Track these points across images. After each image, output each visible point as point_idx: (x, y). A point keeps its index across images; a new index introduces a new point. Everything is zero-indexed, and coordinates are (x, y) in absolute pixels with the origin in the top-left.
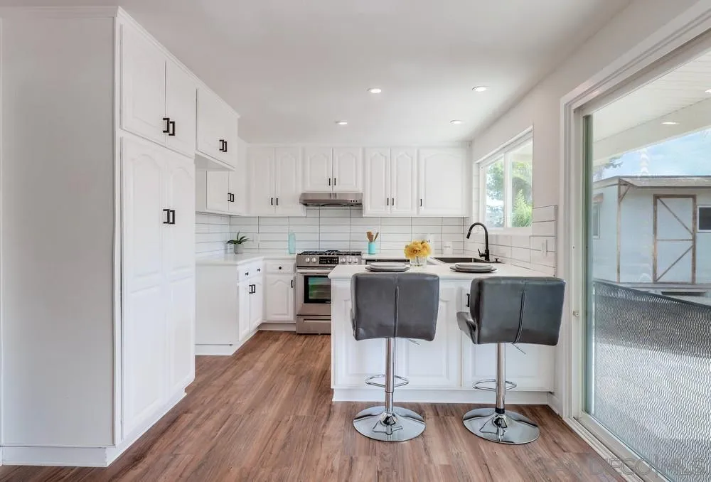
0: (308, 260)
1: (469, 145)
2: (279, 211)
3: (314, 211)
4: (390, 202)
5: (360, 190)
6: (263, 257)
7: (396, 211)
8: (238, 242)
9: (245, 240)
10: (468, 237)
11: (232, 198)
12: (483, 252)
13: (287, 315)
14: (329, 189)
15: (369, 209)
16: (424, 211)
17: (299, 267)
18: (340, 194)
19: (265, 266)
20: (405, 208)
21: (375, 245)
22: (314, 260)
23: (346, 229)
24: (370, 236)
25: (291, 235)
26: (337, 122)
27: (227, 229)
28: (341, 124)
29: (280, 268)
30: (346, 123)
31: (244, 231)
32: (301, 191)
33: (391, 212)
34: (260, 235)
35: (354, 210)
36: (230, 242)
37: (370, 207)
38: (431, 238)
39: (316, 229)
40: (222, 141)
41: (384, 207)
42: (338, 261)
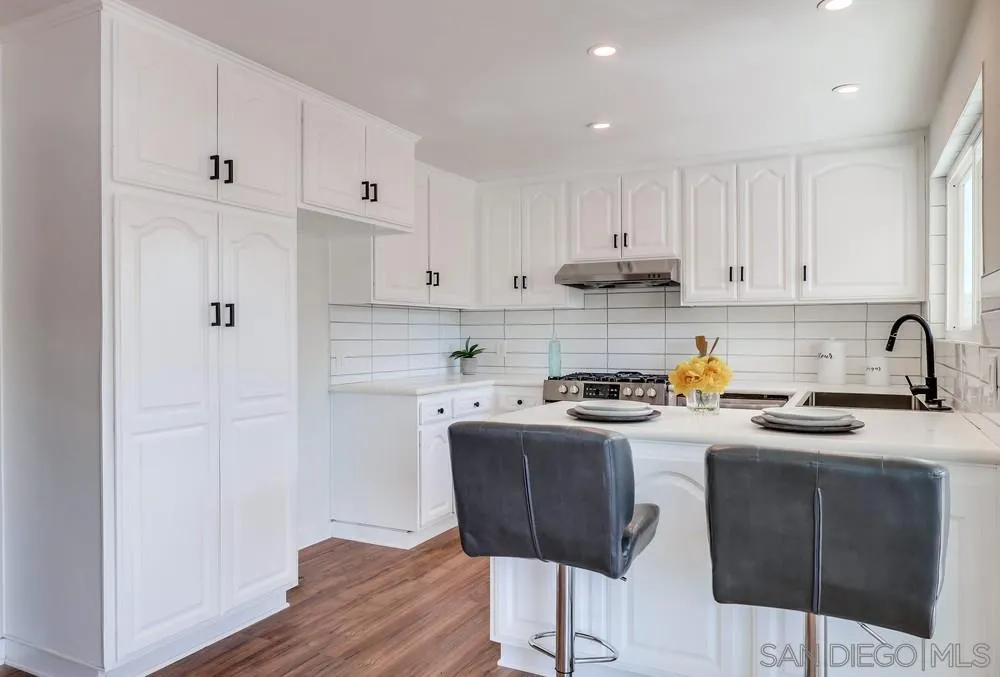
0: (562, 389)
2: (532, 298)
3: (598, 298)
4: (737, 274)
5: (675, 252)
6: (492, 382)
7: (748, 292)
8: (468, 354)
9: (479, 351)
10: (889, 349)
14: (616, 255)
15: (693, 291)
16: (812, 292)
17: (549, 401)
18: (637, 263)
19: (496, 399)
20: (770, 285)
22: (574, 390)
23: (658, 330)
24: (701, 343)
25: (555, 343)
26: (589, 125)
27: (455, 331)
28: (597, 127)
29: (520, 402)
31: (477, 335)
32: (564, 261)
33: (738, 295)
34: (506, 342)
35: (656, 295)
36: (457, 354)
37: (696, 287)
38: (836, 348)
39: (601, 331)
40: (366, 183)
41: (723, 285)
42: (618, 393)
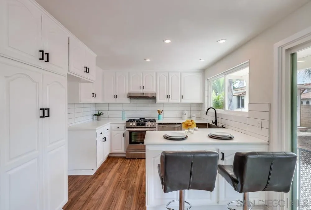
0: (131, 124)
1: (204, 71)
2: (118, 101)
3: (134, 100)
4: (168, 97)
5: (155, 91)
6: (110, 123)
7: (171, 101)
8: (99, 115)
9: (102, 114)
10: (206, 114)
11: (94, 95)
12: (214, 121)
13: (122, 149)
14: (141, 91)
15: (159, 100)
16: (184, 101)
17: (127, 127)
18: (145, 93)
19: (111, 127)
20: (175, 99)
21: (161, 116)
22: (134, 124)
23: (148, 108)
24: (159, 111)
25: (123, 111)
27: (94, 109)
28: (147, 60)
29: (118, 128)
30: (149, 60)
31: (101, 110)
32: (127, 92)
33: (169, 101)
34: (109, 111)
35: (151, 100)
36: (95, 115)
37: (160, 99)
38: (186, 112)
39: (135, 109)
40: (86, 67)
41: (165, 99)
42: (145, 125)
